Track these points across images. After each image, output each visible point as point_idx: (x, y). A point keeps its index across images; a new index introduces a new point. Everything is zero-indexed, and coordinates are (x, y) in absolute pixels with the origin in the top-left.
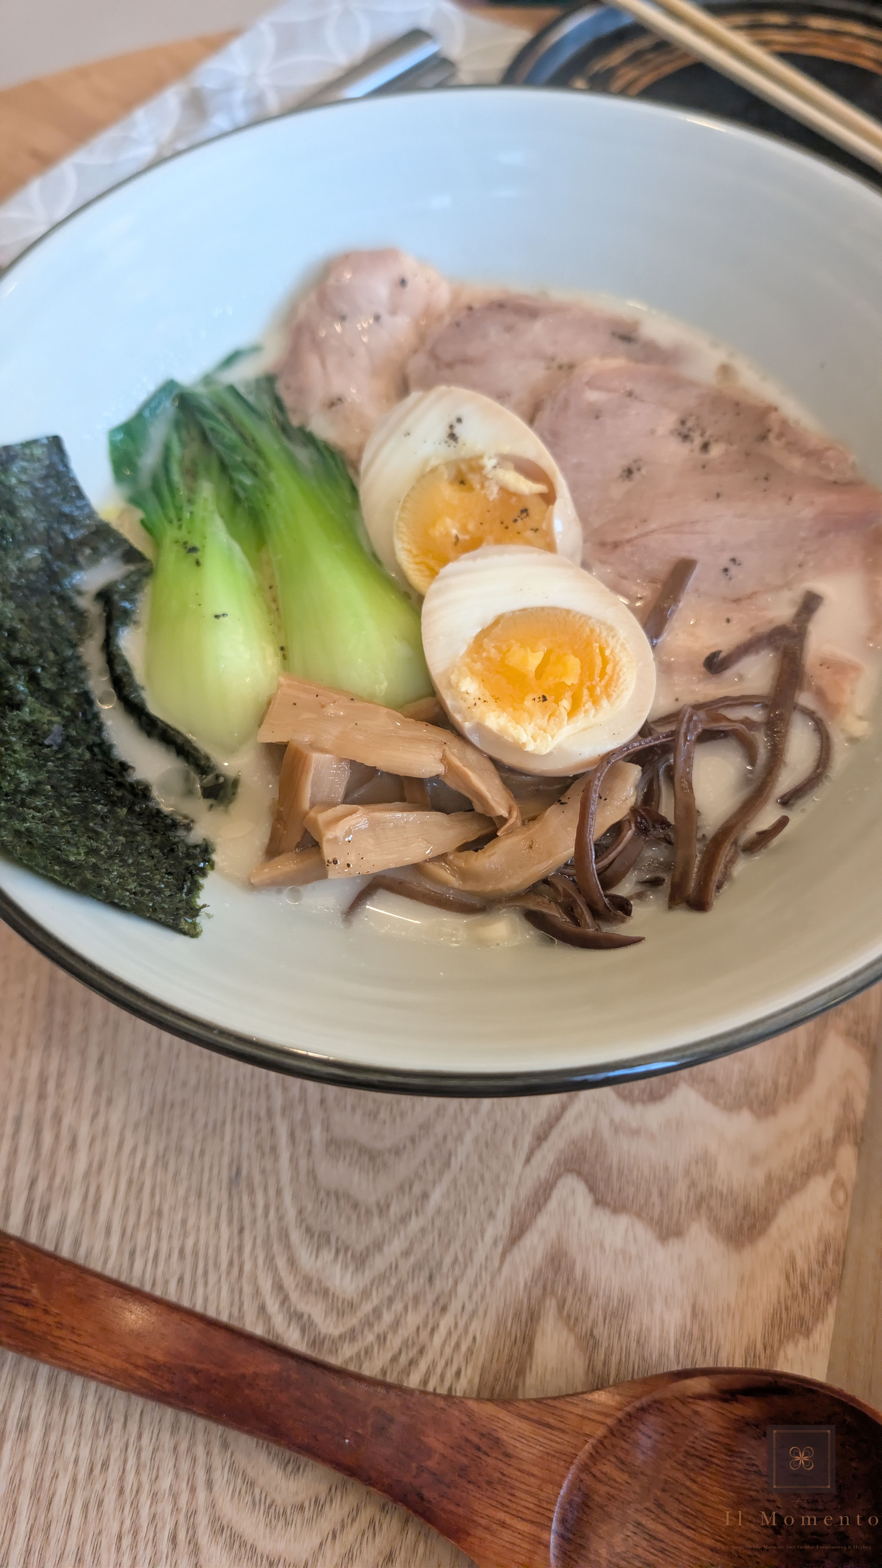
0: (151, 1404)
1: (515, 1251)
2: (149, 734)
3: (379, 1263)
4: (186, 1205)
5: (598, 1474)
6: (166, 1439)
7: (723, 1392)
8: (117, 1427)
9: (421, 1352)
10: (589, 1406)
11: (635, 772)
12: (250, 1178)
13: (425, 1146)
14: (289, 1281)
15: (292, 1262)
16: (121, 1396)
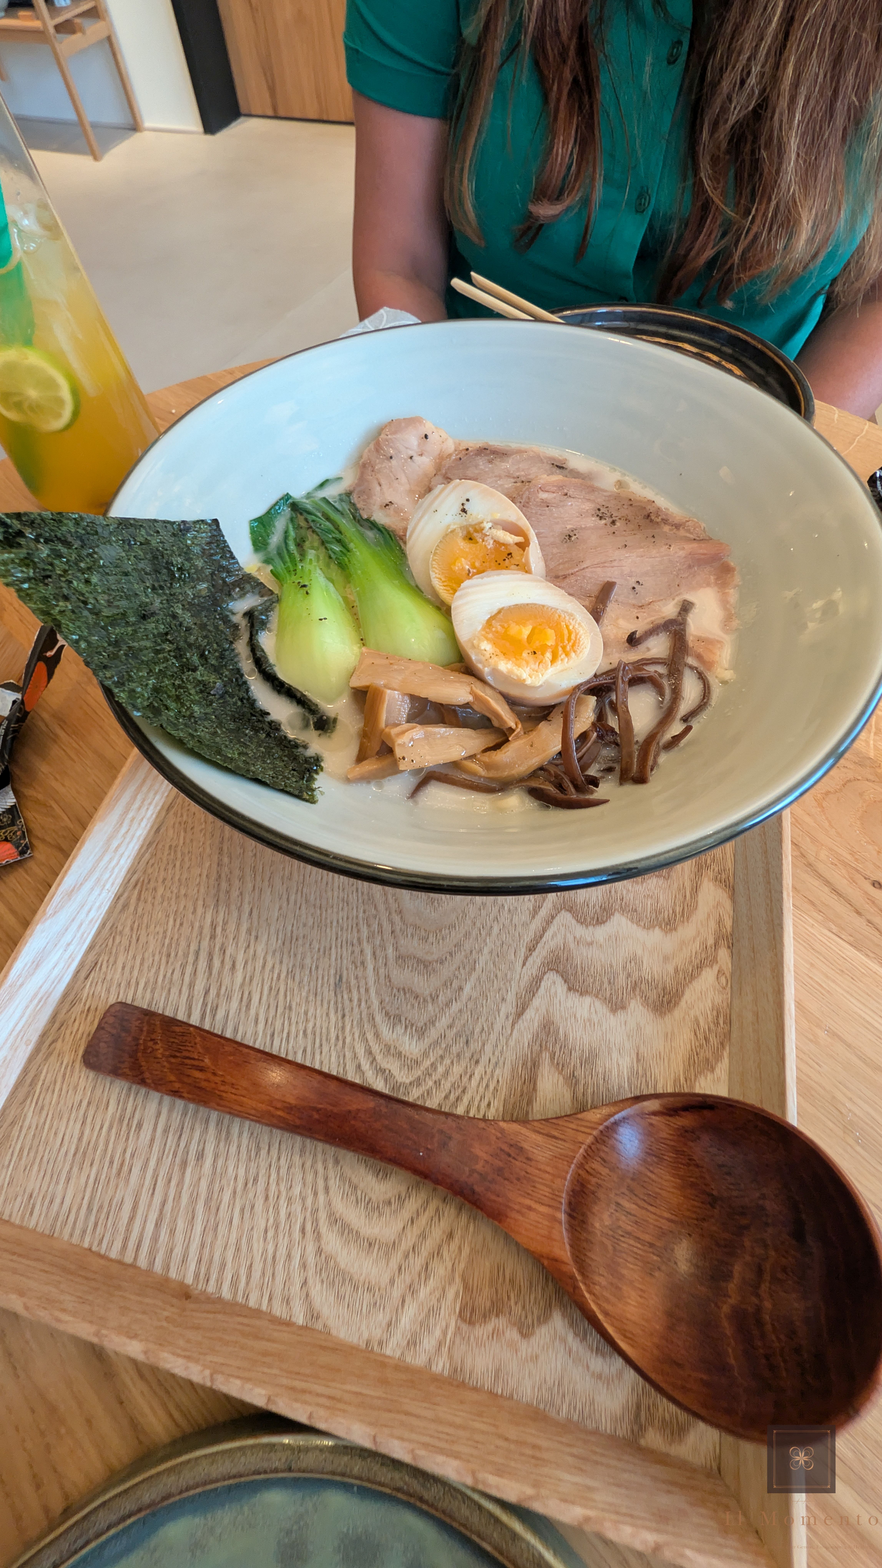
0: (287, 1135)
1: (520, 1021)
2: (279, 692)
3: (433, 1034)
4: (307, 1001)
5: (589, 1170)
6: (297, 1159)
7: (669, 1109)
8: (263, 1153)
9: (464, 1091)
10: (580, 1123)
11: (592, 700)
12: (348, 982)
13: (459, 957)
14: (376, 1048)
15: (377, 1035)
16: (266, 1129)
